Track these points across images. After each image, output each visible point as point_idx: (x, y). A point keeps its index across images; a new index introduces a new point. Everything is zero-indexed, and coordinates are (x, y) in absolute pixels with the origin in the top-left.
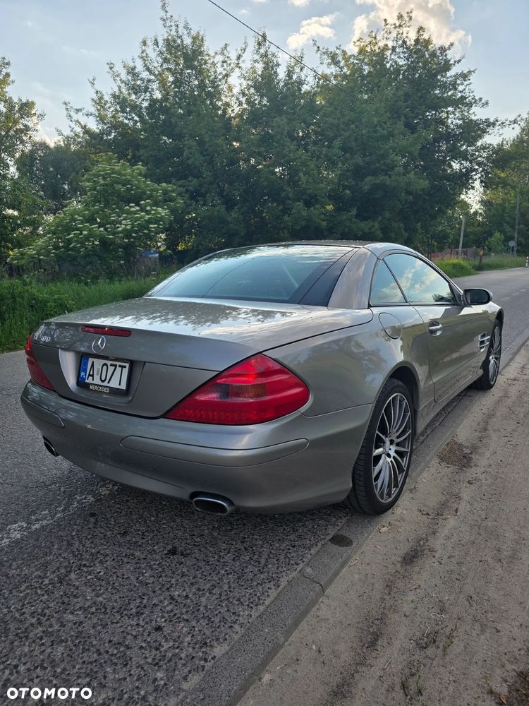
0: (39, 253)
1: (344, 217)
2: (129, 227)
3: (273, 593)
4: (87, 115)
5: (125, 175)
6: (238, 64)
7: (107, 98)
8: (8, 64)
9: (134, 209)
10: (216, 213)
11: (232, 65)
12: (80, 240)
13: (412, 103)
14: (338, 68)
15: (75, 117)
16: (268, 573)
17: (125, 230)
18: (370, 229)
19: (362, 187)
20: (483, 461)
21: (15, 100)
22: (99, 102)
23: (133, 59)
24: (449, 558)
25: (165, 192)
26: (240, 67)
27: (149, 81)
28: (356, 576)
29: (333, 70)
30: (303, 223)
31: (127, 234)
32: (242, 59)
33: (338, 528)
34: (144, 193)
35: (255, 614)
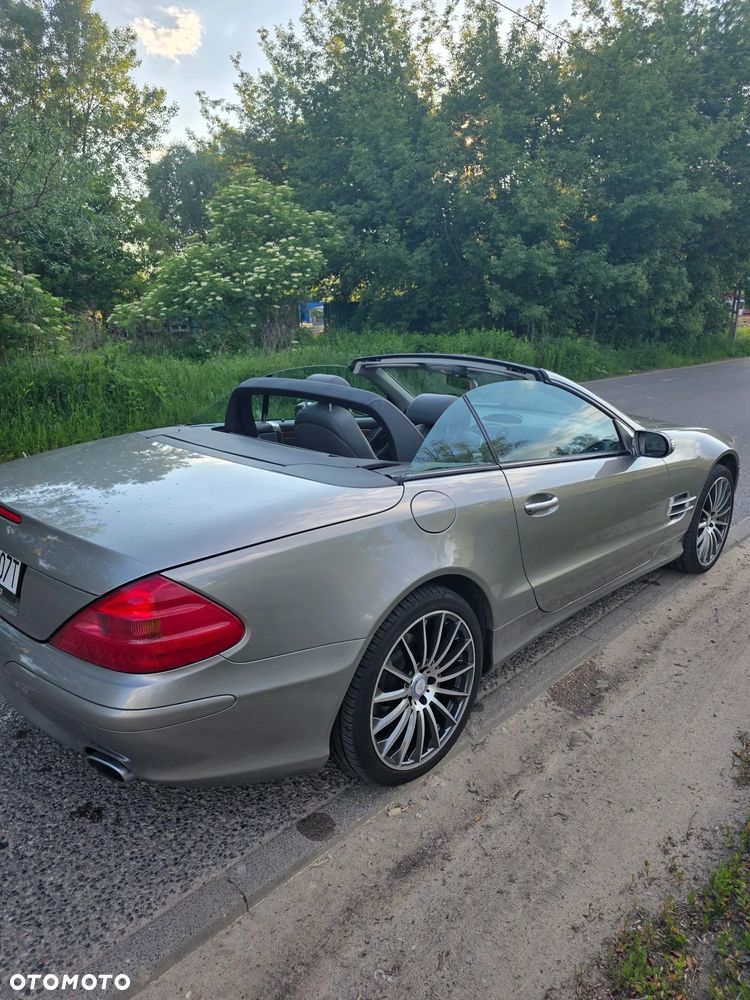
0: (146, 313)
1: (586, 259)
2: (262, 277)
3: (172, 900)
4: (228, 109)
5: (263, 200)
6: (446, 22)
7: (257, 81)
8: (133, 38)
9: (271, 250)
10: (391, 254)
11: (437, 24)
12: (197, 294)
13: (715, 74)
14: (600, 20)
15: (213, 112)
16: (185, 865)
17: (257, 280)
18: (628, 277)
19: (619, 212)
20: (615, 706)
21: (140, 88)
22: (245, 89)
23: (290, 24)
24: (461, 876)
25: (320, 224)
26: (448, 27)
27: (313, 54)
28: (313, 885)
29: (594, 23)
30: (519, 269)
31: (261, 286)
32: (453, 14)
33: (324, 802)
34: (289, 225)
35: (131, 929)
